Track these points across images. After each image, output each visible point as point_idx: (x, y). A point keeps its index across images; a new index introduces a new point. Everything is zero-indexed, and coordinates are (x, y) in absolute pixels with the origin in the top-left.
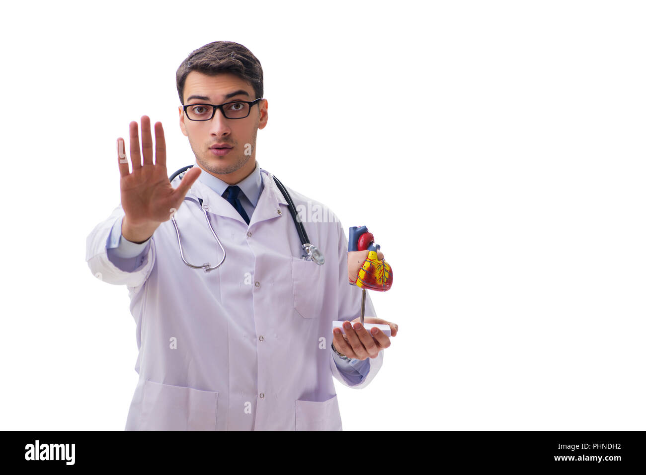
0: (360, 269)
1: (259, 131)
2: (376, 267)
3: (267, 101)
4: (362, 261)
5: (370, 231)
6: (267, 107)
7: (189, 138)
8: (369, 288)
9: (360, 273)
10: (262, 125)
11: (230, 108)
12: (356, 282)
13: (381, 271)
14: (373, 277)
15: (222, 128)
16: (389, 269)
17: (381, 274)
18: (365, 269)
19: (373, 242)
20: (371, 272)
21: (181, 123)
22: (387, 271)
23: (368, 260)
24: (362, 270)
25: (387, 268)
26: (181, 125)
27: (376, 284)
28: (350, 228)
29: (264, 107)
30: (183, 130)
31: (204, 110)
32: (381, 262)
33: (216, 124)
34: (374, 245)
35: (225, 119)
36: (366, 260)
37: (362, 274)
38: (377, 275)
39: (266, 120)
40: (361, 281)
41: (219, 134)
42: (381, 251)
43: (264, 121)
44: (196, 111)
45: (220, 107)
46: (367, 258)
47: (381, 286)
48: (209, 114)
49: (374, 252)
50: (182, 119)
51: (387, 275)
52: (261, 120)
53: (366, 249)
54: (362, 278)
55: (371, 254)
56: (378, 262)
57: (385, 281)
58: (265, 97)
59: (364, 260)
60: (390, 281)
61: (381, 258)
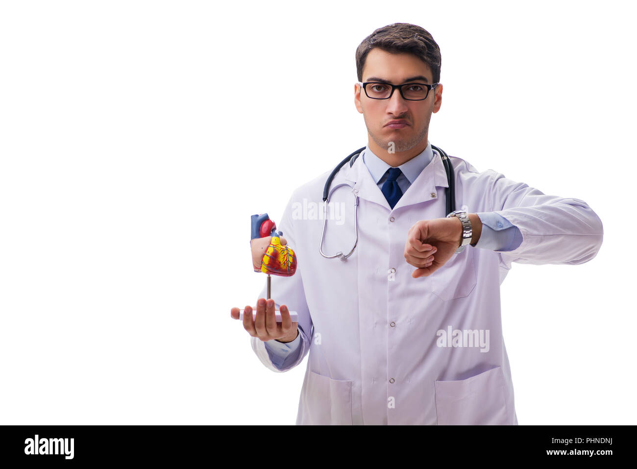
0: (264, 255)
1: (433, 114)
2: (280, 252)
3: (442, 86)
4: (265, 247)
5: (272, 218)
6: (441, 92)
7: (364, 115)
8: (274, 273)
9: (264, 259)
10: (436, 109)
11: (408, 89)
12: (261, 269)
13: (285, 255)
14: (277, 261)
15: (399, 107)
16: (292, 254)
17: (285, 259)
18: (269, 254)
19: (275, 229)
20: (275, 256)
21: (357, 100)
22: (291, 255)
23: (271, 245)
24: (265, 256)
25: (291, 253)
26: (356, 103)
27: (281, 268)
28: (252, 216)
29: (439, 92)
30: (358, 107)
31: (383, 89)
32: (284, 247)
33: (394, 103)
34: (277, 231)
35: (403, 100)
36: (269, 246)
37: (266, 260)
38: (281, 259)
39: (440, 104)
40: (265, 267)
41: (396, 112)
42: (284, 237)
43: (438, 105)
44: (375, 89)
45: (399, 87)
46: (270, 244)
47: (285, 271)
48: (387, 94)
49: (277, 238)
50: (358, 96)
51: (291, 259)
52: (435, 103)
53: (269, 235)
54: (267, 263)
55: (274, 239)
56: (282, 247)
57: (289, 265)
58: (441, 82)
59: (268, 245)
60: (294, 266)
61: (284, 243)
